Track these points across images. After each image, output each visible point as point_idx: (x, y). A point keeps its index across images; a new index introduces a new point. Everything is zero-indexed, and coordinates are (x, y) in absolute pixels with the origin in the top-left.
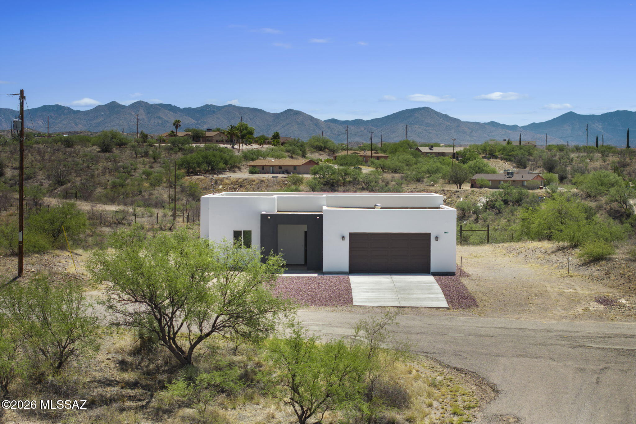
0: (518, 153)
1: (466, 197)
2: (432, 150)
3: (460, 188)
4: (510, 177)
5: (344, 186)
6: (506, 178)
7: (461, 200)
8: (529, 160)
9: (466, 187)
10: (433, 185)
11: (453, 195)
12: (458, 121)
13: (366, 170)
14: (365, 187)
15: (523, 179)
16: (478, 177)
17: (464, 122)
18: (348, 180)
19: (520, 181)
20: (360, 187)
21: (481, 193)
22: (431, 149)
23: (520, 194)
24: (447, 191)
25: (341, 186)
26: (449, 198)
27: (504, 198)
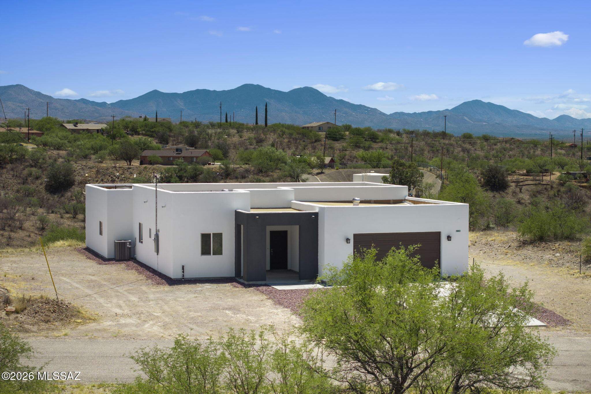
0: (160, 129)
1: (140, 174)
3: (130, 165)
4: (179, 154)
5: (11, 163)
6: (175, 155)
7: (135, 177)
8: (170, 136)
9: (136, 163)
10: (101, 162)
11: (126, 172)
12: (50, 97)
13: (30, 147)
14: (33, 164)
15: (193, 155)
16: (146, 153)
17: (56, 99)
18: (14, 157)
19: (189, 157)
20: (27, 164)
21: (154, 169)
22: (75, 126)
23: (195, 170)
24: (119, 167)
25: (8, 163)
26: (122, 174)
27: (178, 175)
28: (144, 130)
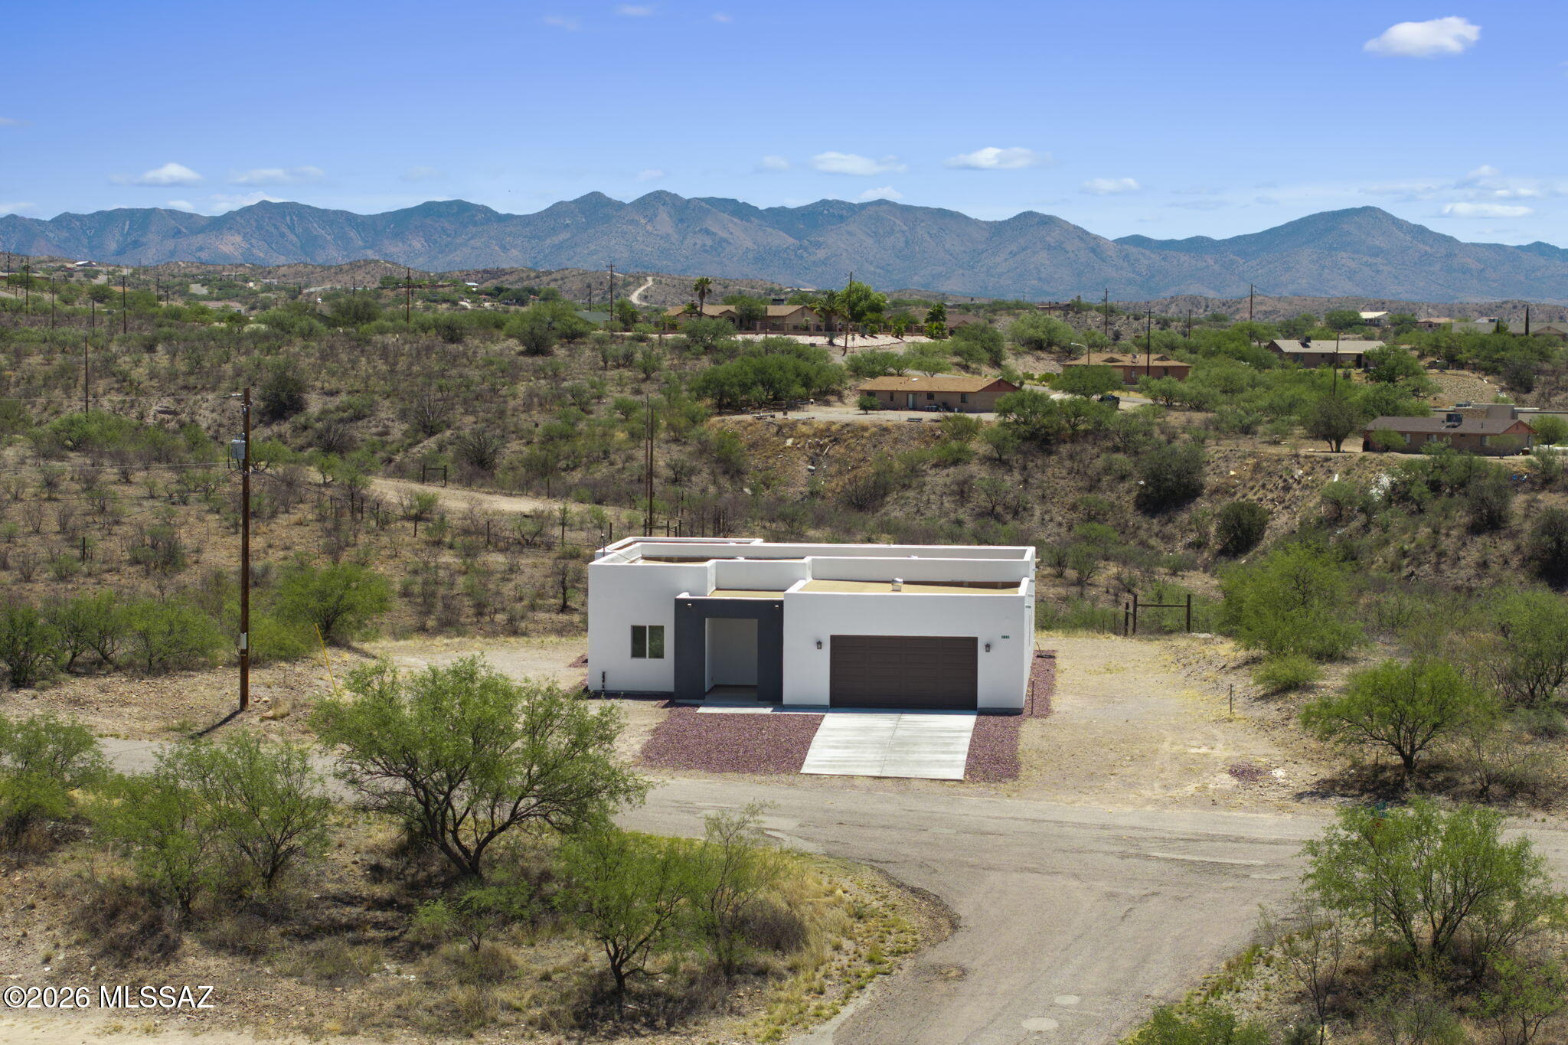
1: (1348, 473)
2: (1308, 347)
3: (1338, 451)
4: (1454, 427)
5: (1073, 442)
6: (1443, 429)
7: (1336, 480)
9: (1353, 447)
10: (1276, 443)
11: (1318, 468)
12: (1450, 240)
13: (1131, 402)
14: (1121, 445)
15: (1481, 431)
16: (1381, 424)
17: (1467, 245)
18: (1082, 427)
19: (1475, 435)
20: (1110, 444)
21: (1381, 463)
22: (1305, 345)
23: (1469, 466)
24: (1306, 457)
25: (1065, 442)
26: (1307, 474)
27: (1431, 478)
28: (1477, 356)
